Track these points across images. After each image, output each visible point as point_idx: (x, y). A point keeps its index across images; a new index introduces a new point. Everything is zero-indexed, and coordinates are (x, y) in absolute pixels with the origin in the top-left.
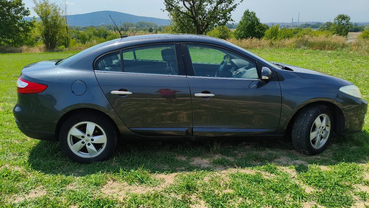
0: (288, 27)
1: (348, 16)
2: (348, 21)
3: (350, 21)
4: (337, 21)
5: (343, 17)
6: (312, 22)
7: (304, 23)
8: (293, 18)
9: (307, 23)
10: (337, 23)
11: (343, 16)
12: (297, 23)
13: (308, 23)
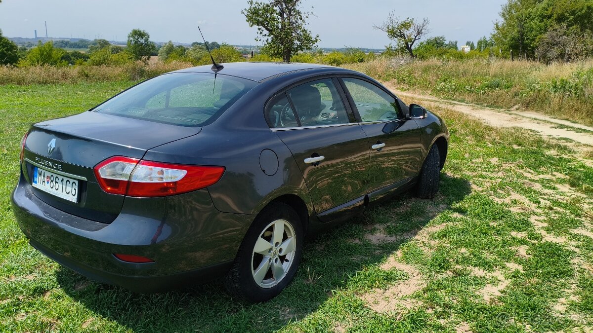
0: (30, 45)
1: (146, 32)
2: (147, 40)
3: (150, 40)
4: (131, 39)
5: (138, 34)
6: (70, 38)
7: (58, 40)
8: (36, 31)
9: (63, 39)
10: (133, 42)
11: (139, 31)
12: (45, 39)
13: (66, 40)
